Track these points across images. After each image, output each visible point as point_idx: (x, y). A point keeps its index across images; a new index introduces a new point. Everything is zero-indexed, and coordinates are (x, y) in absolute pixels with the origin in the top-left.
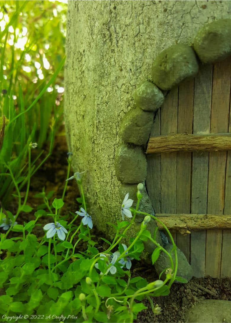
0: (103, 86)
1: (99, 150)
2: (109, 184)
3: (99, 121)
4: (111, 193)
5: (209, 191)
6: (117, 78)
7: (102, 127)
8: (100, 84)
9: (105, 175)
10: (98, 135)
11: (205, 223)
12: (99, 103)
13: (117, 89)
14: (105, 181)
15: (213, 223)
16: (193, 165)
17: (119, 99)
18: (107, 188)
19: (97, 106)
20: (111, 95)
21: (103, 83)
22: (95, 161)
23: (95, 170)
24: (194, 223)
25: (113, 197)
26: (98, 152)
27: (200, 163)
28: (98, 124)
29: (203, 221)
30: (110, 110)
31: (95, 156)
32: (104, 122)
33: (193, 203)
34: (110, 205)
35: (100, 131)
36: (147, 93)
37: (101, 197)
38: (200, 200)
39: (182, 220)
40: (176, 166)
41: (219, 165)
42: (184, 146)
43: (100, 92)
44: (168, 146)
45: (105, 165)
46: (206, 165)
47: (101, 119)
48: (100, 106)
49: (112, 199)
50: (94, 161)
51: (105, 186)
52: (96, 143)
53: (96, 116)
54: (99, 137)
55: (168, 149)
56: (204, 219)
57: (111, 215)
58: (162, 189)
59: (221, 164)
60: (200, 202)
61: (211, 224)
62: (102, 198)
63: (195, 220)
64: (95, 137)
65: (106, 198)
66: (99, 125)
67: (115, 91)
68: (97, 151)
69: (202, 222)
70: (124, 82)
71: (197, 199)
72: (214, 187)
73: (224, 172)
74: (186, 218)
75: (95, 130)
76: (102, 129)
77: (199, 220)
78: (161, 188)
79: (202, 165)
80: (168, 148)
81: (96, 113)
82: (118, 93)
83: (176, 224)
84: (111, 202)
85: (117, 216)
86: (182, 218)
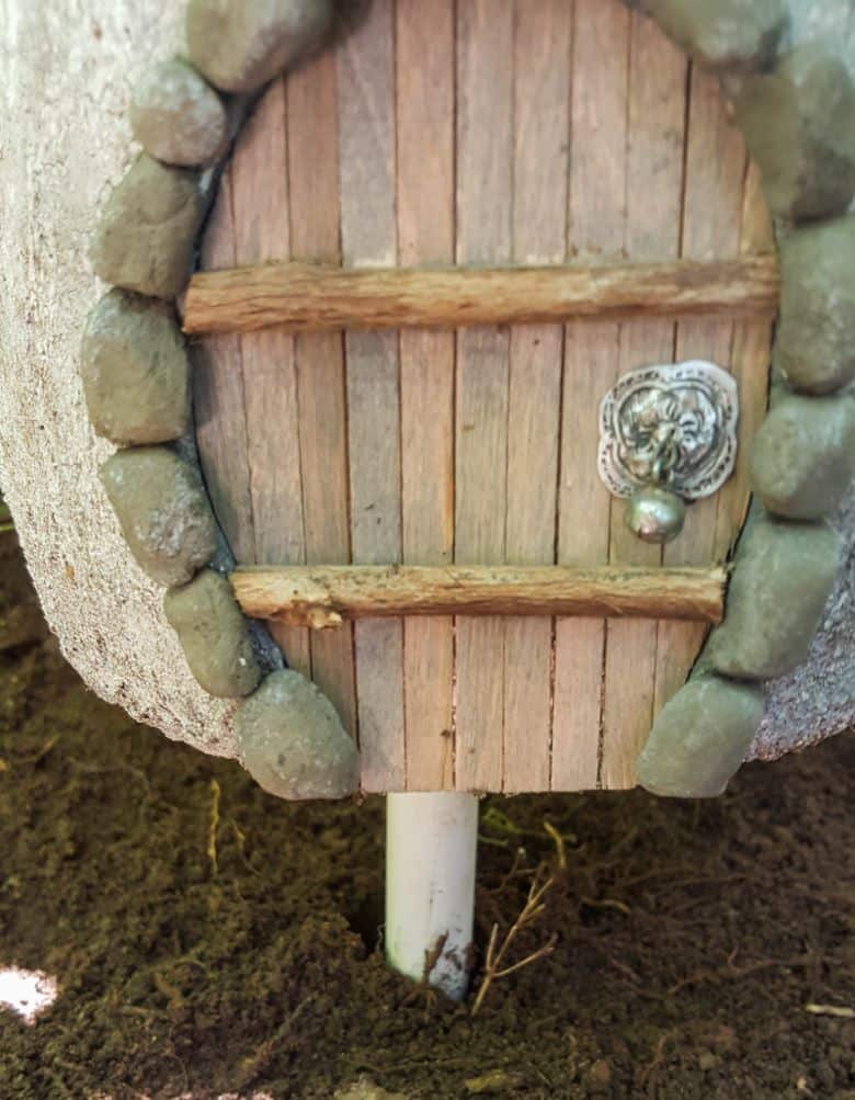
0: (48, 102)
1: (48, 346)
2: (85, 469)
3: (41, 236)
4: (92, 502)
5: (405, 481)
6: (89, 65)
7: (51, 256)
8: (40, 94)
9: (70, 438)
10: (40, 290)
11: (389, 587)
12: (39, 167)
13: (89, 105)
14: (71, 461)
15: (413, 587)
16: (350, 385)
17: (98, 144)
18: (79, 486)
19: (34, 180)
20: (72, 128)
21: (49, 93)
22: (38, 391)
23: (42, 428)
24: (356, 587)
25: (99, 514)
26: (44, 353)
27: (372, 381)
28: (37, 247)
29: (383, 580)
30: (72, 187)
31: (37, 371)
32: (55, 234)
33: (356, 525)
34: (94, 549)
35: (46, 274)
36: (166, 95)
37: (67, 526)
38: (379, 515)
39: (317, 581)
40: (293, 388)
41: (432, 388)
42: (307, 303)
43: (40, 125)
44: (253, 302)
45: (67, 397)
46: (392, 386)
47: (48, 226)
48: (42, 179)
49: (99, 524)
50: (36, 394)
51: (75, 481)
52: (37, 319)
53: (31, 218)
54: (44, 296)
55: (253, 313)
56: (387, 576)
57: (101, 587)
58: (254, 475)
59: (438, 382)
60: (379, 521)
61: (407, 590)
62: (70, 529)
63: (360, 578)
64: (33, 297)
65: (82, 526)
66: (41, 250)
67: (82, 113)
68: (41, 351)
69: (380, 586)
70: (110, 78)
71: (370, 511)
72: (420, 469)
73: (447, 410)
74: (330, 575)
75: (32, 269)
76: (51, 261)
77: (370, 579)
78: (250, 472)
79: (378, 386)
80: (255, 309)
81: (31, 207)
82: (94, 118)
83: (296, 592)
84: (96, 537)
85: (118, 591)
86: (318, 574)
